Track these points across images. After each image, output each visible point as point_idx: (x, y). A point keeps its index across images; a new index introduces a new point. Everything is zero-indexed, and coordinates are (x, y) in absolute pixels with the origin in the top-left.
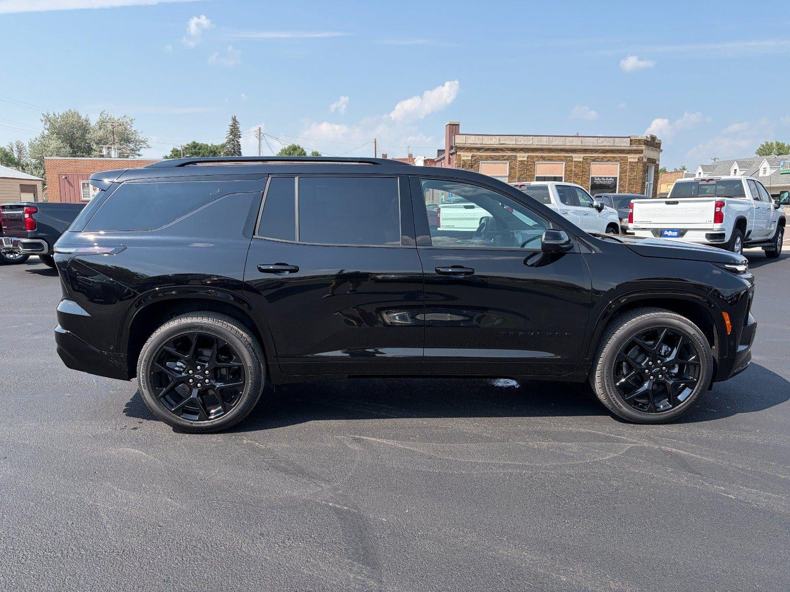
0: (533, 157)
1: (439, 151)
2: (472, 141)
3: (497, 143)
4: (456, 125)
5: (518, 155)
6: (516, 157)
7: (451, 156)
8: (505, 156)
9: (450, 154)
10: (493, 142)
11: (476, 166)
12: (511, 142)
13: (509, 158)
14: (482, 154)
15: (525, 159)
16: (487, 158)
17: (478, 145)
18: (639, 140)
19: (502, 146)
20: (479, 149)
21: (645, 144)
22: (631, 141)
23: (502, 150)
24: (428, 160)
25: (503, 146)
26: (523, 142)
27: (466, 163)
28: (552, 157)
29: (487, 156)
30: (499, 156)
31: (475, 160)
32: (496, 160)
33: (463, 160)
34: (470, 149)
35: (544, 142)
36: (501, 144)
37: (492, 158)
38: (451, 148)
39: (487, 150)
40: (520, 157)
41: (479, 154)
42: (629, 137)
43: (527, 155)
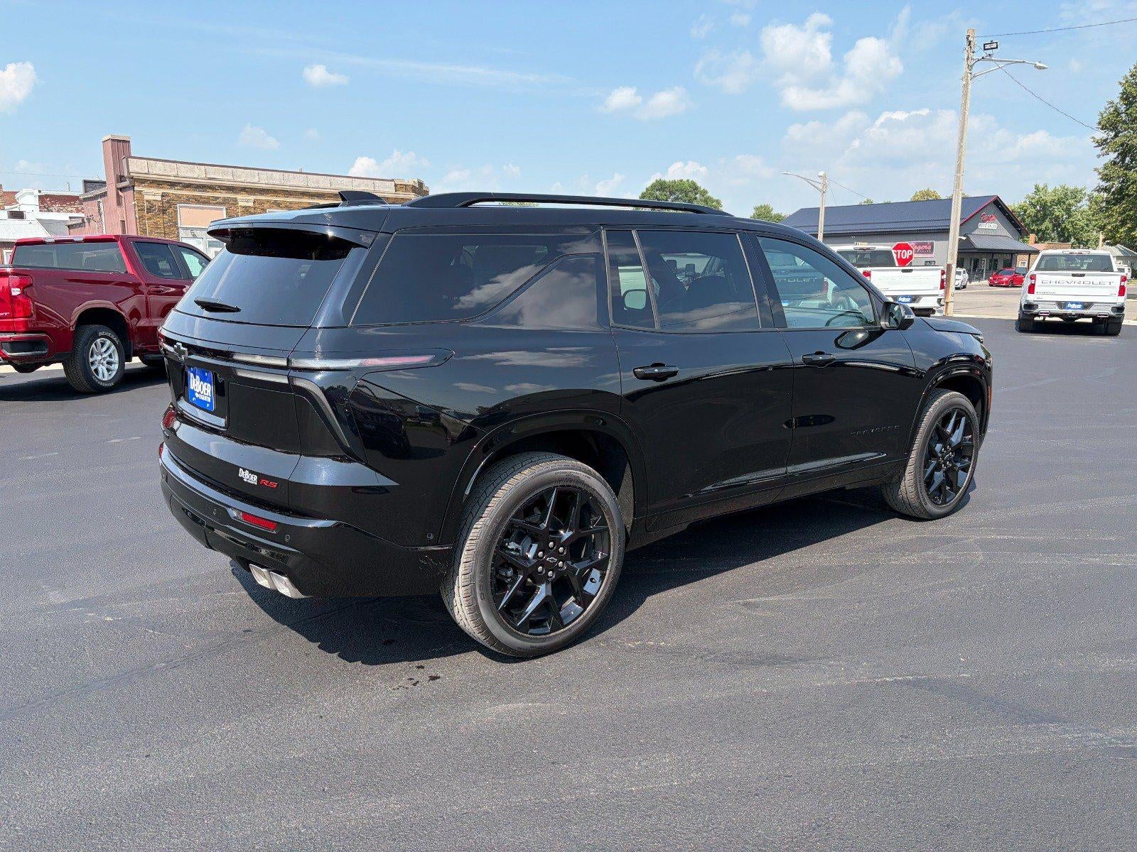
0: (261, 203)
1: (86, 182)
2: (158, 170)
3: (203, 176)
4: (124, 141)
5: (239, 197)
6: (235, 200)
7: (120, 193)
8: (218, 198)
9: (118, 189)
10: (197, 175)
11: (170, 210)
12: (226, 177)
13: (225, 202)
14: (179, 192)
15: (251, 204)
16: (188, 200)
17: (171, 178)
18: (406, 185)
19: (211, 181)
20: (172, 184)
21: (414, 191)
22: (396, 185)
23: (212, 188)
24: (47, 196)
25: (214, 181)
26: (244, 178)
27: (152, 206)
28: (291, 203)
29: (187, 196)
30: (208, 198)
31: (168, 202)
32: (204, 203)
33: (147, 201)
34: (157, 183)
35: (276, 181)
36: (210, 179)
37: (198, 200)
38: (121, 178)
39: (188, 186)
40: (243, 200)
41: (171, 191)
42: (393, 180)
43: (252, 198)
